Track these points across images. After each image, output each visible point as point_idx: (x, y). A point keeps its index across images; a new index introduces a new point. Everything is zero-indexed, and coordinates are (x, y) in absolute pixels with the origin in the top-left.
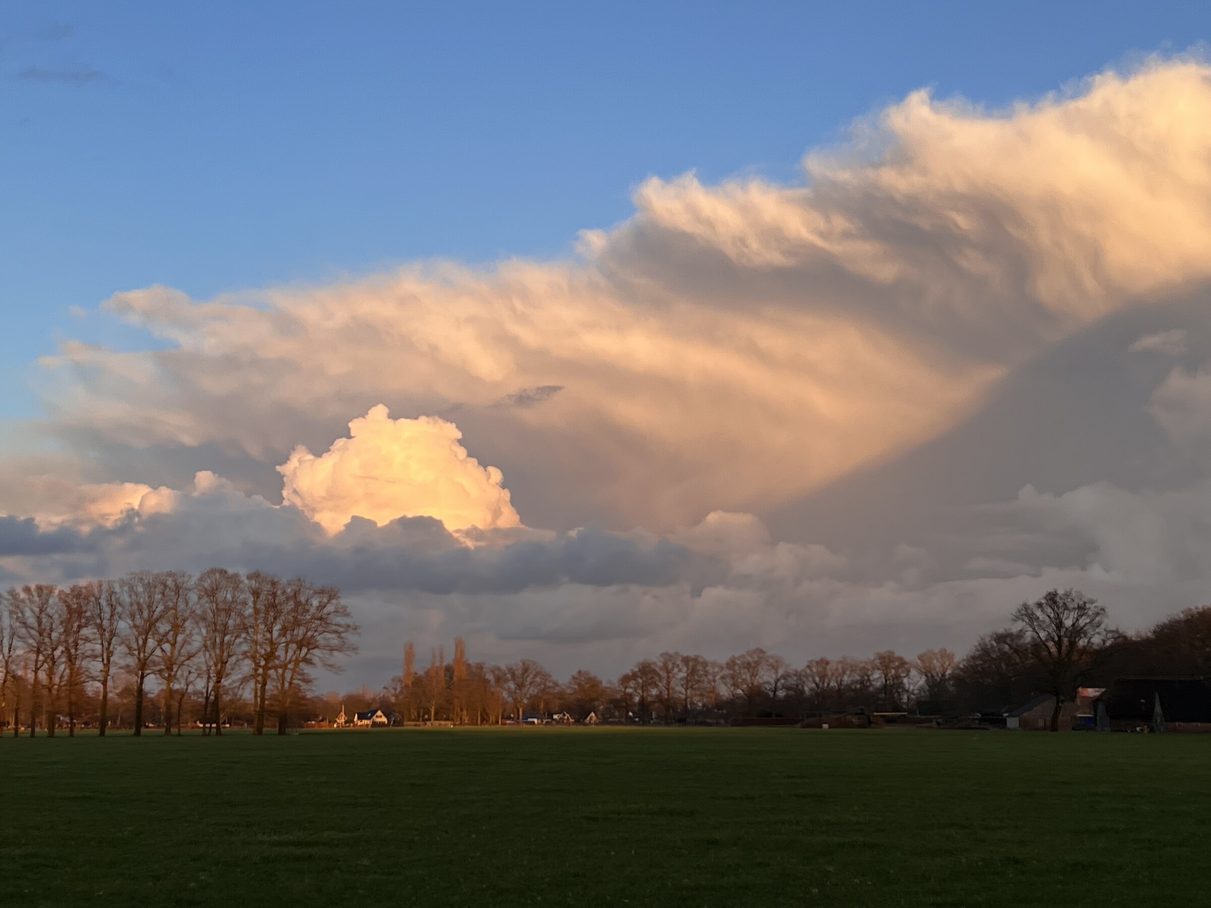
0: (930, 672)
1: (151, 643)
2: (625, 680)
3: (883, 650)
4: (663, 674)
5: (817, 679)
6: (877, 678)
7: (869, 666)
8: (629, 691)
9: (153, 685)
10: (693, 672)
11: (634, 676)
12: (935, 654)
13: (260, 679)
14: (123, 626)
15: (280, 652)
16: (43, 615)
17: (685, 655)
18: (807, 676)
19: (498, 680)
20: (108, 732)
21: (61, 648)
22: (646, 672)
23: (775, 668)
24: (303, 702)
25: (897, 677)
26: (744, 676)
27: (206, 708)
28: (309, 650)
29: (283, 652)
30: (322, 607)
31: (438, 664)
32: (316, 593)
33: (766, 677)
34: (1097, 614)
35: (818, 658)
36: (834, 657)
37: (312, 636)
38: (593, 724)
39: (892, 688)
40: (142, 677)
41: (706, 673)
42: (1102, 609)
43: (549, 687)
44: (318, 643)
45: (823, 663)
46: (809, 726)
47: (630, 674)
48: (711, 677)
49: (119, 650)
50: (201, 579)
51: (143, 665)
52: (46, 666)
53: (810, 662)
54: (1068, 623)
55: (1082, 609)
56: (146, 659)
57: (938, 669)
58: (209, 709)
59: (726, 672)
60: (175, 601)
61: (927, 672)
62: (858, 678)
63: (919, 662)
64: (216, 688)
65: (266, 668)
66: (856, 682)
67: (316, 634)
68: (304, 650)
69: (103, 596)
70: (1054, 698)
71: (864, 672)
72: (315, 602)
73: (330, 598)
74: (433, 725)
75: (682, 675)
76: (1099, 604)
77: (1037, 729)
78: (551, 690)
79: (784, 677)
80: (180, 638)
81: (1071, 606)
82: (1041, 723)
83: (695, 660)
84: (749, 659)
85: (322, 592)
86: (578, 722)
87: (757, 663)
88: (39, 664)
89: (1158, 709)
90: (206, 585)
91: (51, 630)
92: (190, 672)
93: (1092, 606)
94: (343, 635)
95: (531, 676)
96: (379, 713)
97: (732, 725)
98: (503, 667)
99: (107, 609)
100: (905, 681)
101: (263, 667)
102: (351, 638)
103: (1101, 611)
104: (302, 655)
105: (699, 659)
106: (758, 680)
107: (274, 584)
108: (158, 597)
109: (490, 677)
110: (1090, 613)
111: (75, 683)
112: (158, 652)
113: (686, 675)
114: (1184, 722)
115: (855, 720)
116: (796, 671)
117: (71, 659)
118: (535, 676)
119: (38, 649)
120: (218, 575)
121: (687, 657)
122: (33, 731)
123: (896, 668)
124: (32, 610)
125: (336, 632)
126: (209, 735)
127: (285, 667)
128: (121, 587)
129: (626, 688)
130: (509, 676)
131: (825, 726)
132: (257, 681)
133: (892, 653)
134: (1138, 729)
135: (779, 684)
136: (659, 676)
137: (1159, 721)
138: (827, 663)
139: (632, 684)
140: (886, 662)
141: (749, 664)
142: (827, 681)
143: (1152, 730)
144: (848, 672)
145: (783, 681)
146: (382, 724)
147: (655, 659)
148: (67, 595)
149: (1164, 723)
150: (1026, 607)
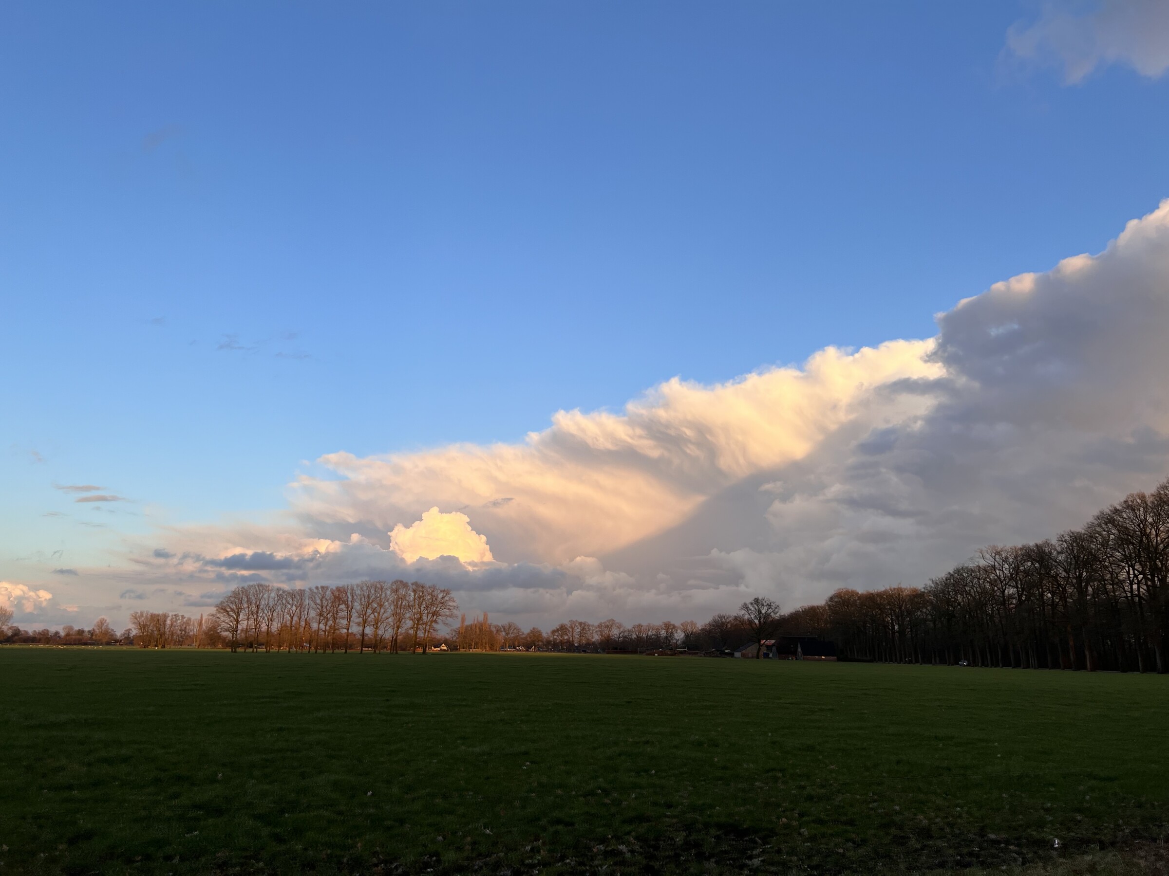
0: (686, 631)
1: (369, 611)
2: (554, 632)
3: (666, 621)
4: (570, 630)
5: (637, 633)
6: (663, 633)
7: (660, 628)
8: (555, 637)
9: (369, 631)
10: (583, 629)
11: (557, 630)
12: (689, 623)
13: (415, 629)
14: (357, 606)
15: (424, 617)
16: (324, 599)
17: (580, 621)
18: (633, 632)
19: (498, 631)
20: (348, 651)
21: (331, 614)
22: (562, 629)
23: (619, 627)
24: (434, 640)
25: (672, 633)
26: (605, 632)
27: (392, 642)
28: (437, 617)
29: (426, 617)
30: (443, 598)
31: (476, 622)
32: (441, 591)
33: (615, 632)
34: (776, 608)
35: (637, 624)
36: (644, 623)
37: (439, 611)
38: (533, 653)
39: (669, 638)
40: (364, 627)
41: (589, 630)
42: (778, 606)
43: (520, 635)
44: (440, 614)
45: (640, 626)
46: (648, 654)
47: (556, 629)
48: (591, 632)
49: (355, 615)
50: (392, 584)
51: (365, 622)
52: (323, 621)
53: (634, 625)
54: (763, 611)
55: (769, 606)
56: (366, 620)
57: (690, 630)
58: (393, 642)
59: (598, 629)
60: (380, 593)
61: (685, 631)
62: (654, 633)
63: (681, 626)
64: (396, 634)
65: (418, 624)
66: (654, 635)
67: (441, 610)
68: (435, 617)
69: (349, 591)
70: (757, 644)
71: (658, 630)
72: (440, 596)
73: (448, 593)
74: (472, 651)
75: (579, 630)
76: (777, 604)
77: (749, 658)
78: (521, 636)
79: (624, 632)
80: (382, 611)
81: (765, 604)
82: (750, 655)
83: (584, 623)
84: (608, 623)
85: (444, 591)
86: (527, 650)
87: (611, 626)
88: (321, 621)
89: (799, 650)
90: (394, 587)
91: (327, 605)
92: (386, 626)
93: (774, 605)
94: (452, 610)
95: (513, 629)
96: (443, 645)
97: (607, 654)
98: (500, 625)
99: (350, 597)
100: (675, 635)
101: (417, 624)
102: (455, 612)
103: (777, 607)
104: (434, 619)
105: (586, 623)
106: (612, 633)
107: (423, 587)
108: (373, 592)
109: (494, 630)
110: (773, 607)
111: (334, 629)
112: (372, 616)
113: (580, 630)
114: (811, 655)
115: (669, 652)
116: (628, 629)
117: (335, 619)
118: (514, 630)
119: (321, 614)
120: (399, 583)
121: (581, 622)
122: (316, 651)
123: (672, 629)
124: (319, 596)
125: (449, 609)
126: (393, 654)
127: (426, 624)
128: (357, 587)
129: (554, 636)
130: (502, 629)
131: (656, 655)
132: (414, 630)
133: (669, 622)
134: (790, 658)
135: (621, 635)
136: (569, 631)
137: (800, 655)
138: (642, 626)
139: (556, 634)
140: (668, 626)
141: (608, 626)
142: (641, 634)
143: (796, 659)
144: (651, 631)
145: (622, 634)
146: (444, 650)
147: (566, 622)
148: (334, 591)
149: (803, 656)
150: (745, 604)
